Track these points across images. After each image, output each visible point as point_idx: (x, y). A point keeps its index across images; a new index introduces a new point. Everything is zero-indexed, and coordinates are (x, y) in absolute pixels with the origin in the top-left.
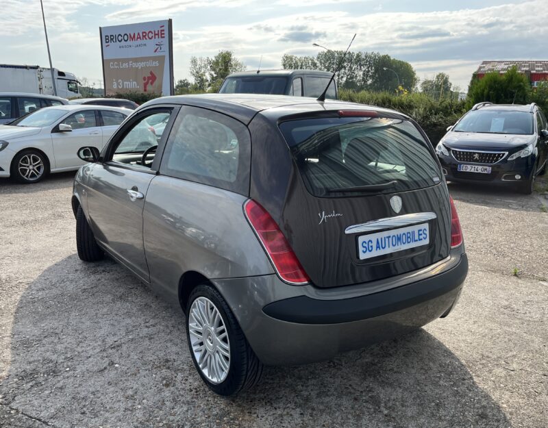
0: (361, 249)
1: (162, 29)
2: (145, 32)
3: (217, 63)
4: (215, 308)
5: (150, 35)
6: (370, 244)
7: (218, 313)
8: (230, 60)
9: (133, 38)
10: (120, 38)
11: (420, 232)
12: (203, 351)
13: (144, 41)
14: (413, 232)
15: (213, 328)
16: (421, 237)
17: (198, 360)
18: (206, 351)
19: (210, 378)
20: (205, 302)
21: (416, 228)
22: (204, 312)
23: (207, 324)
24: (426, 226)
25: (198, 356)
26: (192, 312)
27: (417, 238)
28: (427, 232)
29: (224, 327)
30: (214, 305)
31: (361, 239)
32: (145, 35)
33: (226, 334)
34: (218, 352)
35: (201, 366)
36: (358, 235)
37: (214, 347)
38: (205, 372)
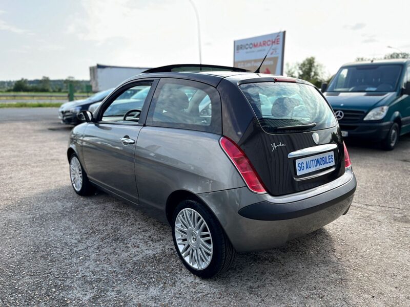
0: (298, 168)
1: (278, 38)
2: (265, 41)
3: (304, 65)
4: (202, 218)
5: (269, 43)
6: (303, 165)
7: (205, 223)
8: (314, 62)
9: (255, 46)
10: (247, 46)
11: (330, 157)
12: (186, 246)
13: (264, 47)
14: (326, 157)
15: (197, 232)
16: (330, 160)
17: (181, 251)
18: (189, 246)
19: (191, 264)
20: (193, 212)
21: (327, 155)
22: (191, 219)
23: (191, 228)
24: (332, 153)
25: (181, 248)
26: (179, 216)
27: (328, 161)
28: (333, 157)
29: (209, 232)
30: (201, 216)
31: (297, 161)
32: (265, 43)
33: (210, 238)
34: (200, 248)
35: (183, 255)
36: (295, 159)
37: (198, 244)
38: (187, 259)
